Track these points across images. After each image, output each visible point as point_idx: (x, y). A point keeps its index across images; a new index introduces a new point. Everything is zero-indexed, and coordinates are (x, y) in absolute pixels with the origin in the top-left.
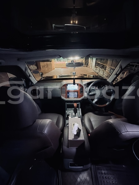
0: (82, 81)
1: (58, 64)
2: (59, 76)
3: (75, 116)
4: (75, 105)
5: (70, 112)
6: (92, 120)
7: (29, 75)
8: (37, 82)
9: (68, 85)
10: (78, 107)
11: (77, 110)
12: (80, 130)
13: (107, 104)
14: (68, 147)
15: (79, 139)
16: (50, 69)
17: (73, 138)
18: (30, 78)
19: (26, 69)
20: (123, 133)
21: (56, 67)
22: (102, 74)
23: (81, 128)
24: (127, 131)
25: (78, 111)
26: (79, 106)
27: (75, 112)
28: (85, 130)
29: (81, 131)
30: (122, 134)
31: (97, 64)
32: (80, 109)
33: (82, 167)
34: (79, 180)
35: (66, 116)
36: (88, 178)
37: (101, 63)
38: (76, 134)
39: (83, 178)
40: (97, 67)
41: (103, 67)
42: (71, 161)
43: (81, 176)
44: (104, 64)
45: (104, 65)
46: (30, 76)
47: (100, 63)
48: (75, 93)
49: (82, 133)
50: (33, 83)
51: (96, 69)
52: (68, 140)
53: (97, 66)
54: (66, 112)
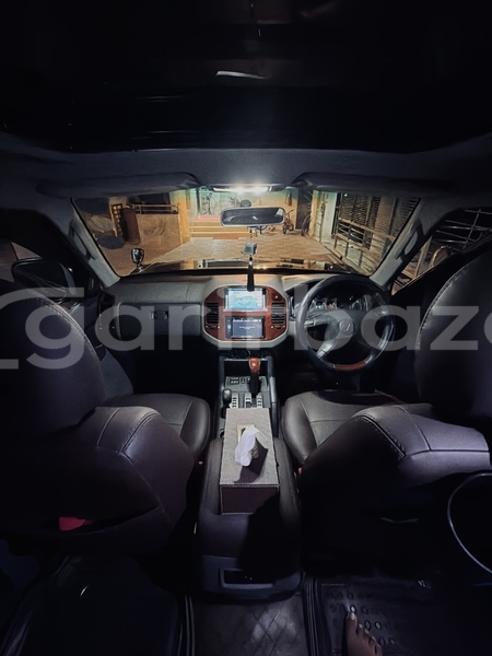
0: (280, 281)
1: (200, 224)
2: (204, 264)
3: (254, 404)
4: (254, 363)
5: (235, 389)
6: (312, 418)
7: (85, 253)
8: (118, 279)
9: (231, 292)
10: (263, 370)
11: (260, 383)
12: (266, 451)
13: (367, 362)
14: (219, 513)
15: (258, 482)
16: (174, 241)
17: (238, 478)
18: (91, 262)
19: (73, 229)
20: (414, 457)
21: (193, 236)
22: (356, 261)
23: (268, 442)
24: (431, 450)
25: (264, 388)
26: (269, 370)
27: (255, 389)
28: (285, 450)
29: (268, 455)
30: (409, 457)
31: (339, 227)
32: (272, 380)
33: (269, 586)
34: (258, 632)
35: (222, 406)
36: (291, 626)
37: (352, 223)
38: (248, 464)
39: (274, 626)
40: (340, 235)
41: (361, 236)
42: (229, 563)
43: (266, 619)
44: (362, 227)
45: (362, 231)
46: (89, 255)
47: (348, 222)
48: (256, 321)
49: (270, 461)
50: (103, 285)
51: (335, 245)
52: (219, 486)
53: (340, 232)
54: (223, 388)
